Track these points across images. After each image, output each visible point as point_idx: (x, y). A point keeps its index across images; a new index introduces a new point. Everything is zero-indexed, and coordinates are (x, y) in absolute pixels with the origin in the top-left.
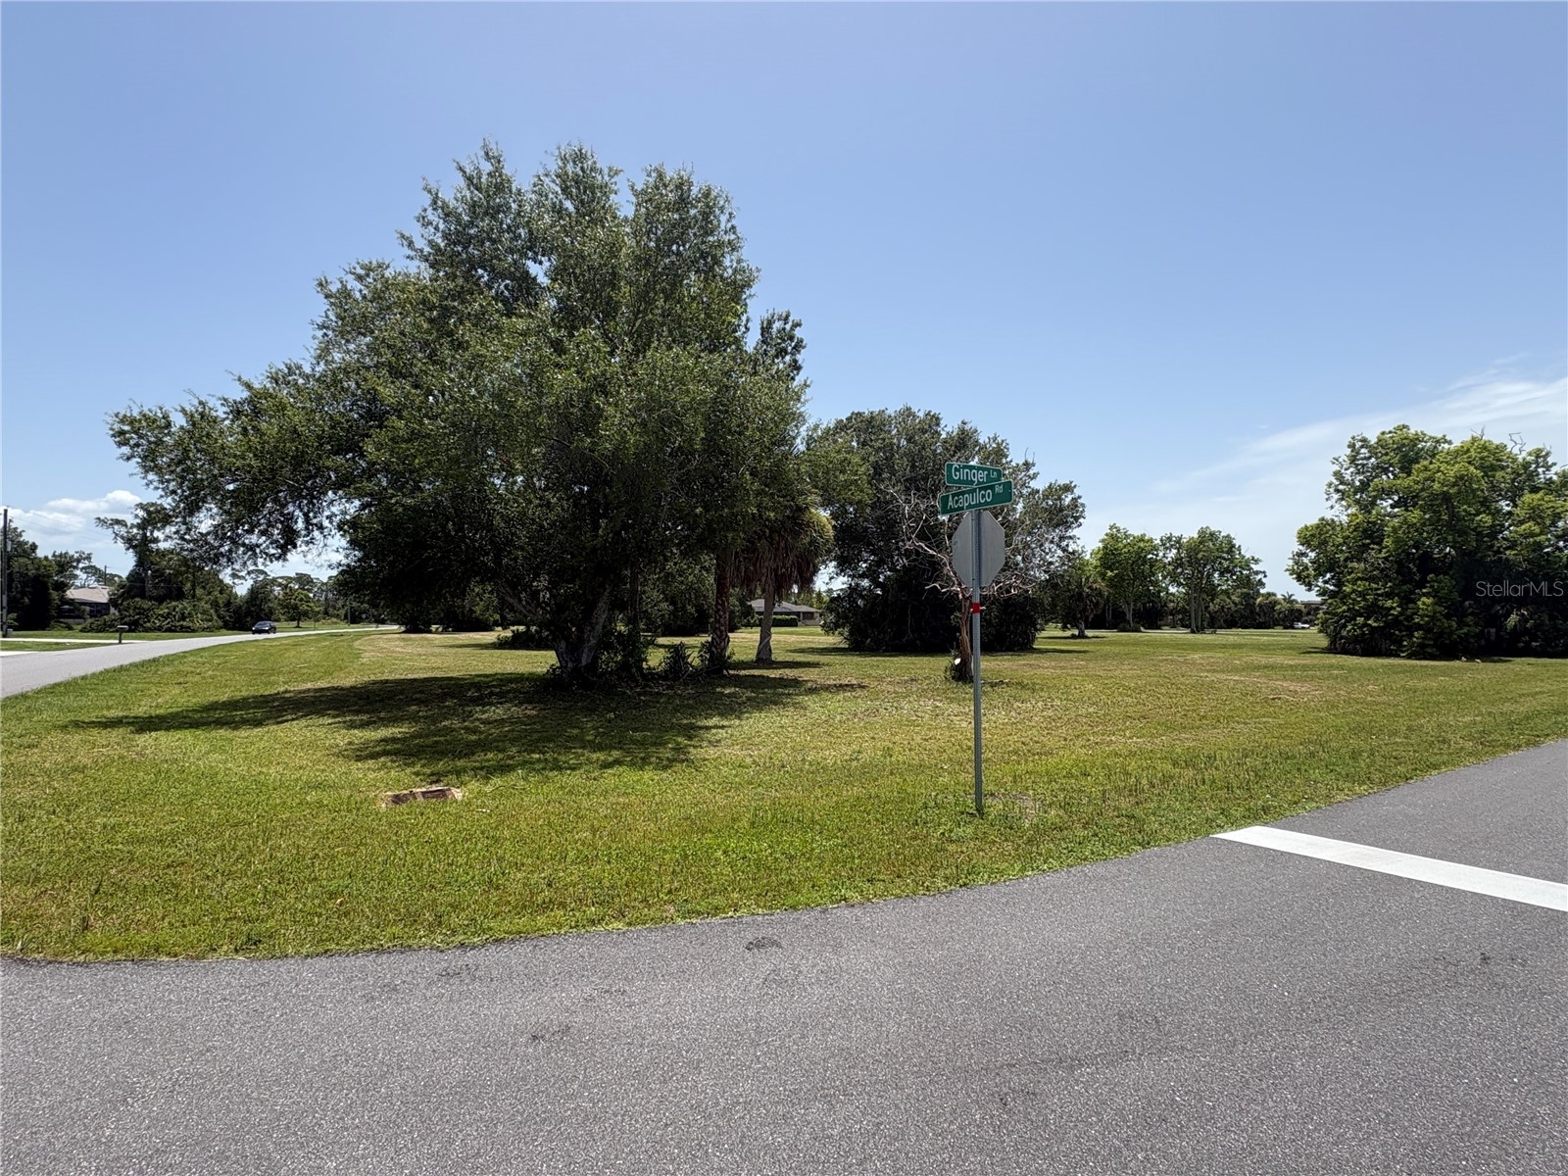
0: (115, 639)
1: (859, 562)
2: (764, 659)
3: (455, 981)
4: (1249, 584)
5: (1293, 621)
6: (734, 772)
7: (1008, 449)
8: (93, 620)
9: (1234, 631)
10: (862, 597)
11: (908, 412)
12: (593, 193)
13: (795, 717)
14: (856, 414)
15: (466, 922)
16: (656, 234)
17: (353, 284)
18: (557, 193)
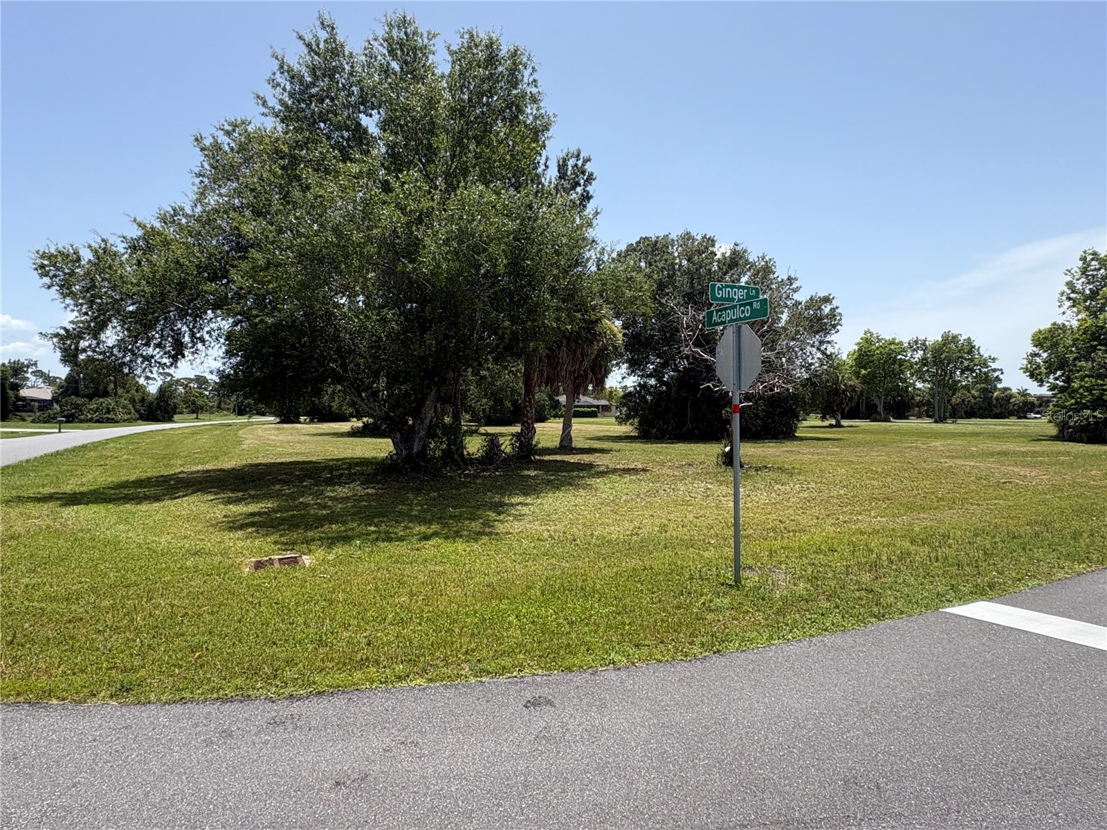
0: (56, 428)
1: (647, 364)
2: (566, 445)
3: (281, 728)
4: (988, 381)
5: (1027, 412)
6: (533, 544)
7: (775, 267)
8: (41, 413)
9: (973, 420)
10: (650, 394)
11: (688, 236)
12: (415, 54)
13: (588, 497)
14: (644, 239)
15: (296, 676)
16: (468, 88)
17: (223, 139)
18: (384, 55)
